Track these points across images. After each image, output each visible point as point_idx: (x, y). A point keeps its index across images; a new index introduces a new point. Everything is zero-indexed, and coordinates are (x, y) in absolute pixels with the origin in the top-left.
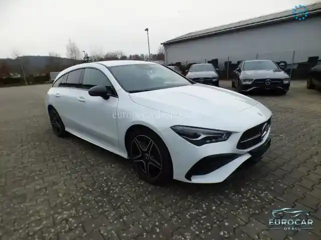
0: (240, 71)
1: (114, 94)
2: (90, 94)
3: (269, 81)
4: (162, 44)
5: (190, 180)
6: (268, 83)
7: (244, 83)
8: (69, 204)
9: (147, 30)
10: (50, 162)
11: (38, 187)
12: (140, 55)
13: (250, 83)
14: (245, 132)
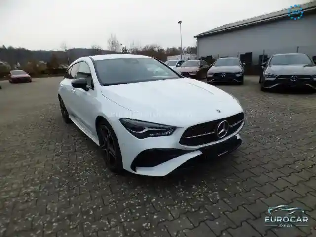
0: (265, 66)
3: (295, 77)
4: (194, 37)
5: (135, 171)
6: (294, 80)
7: (267, 79)
8: (38, 181)
9: (180, 22)
10: (45, 144)
11: (24, 164)
12: (177, 48)
13: (273, 79)
14: (189, 128)
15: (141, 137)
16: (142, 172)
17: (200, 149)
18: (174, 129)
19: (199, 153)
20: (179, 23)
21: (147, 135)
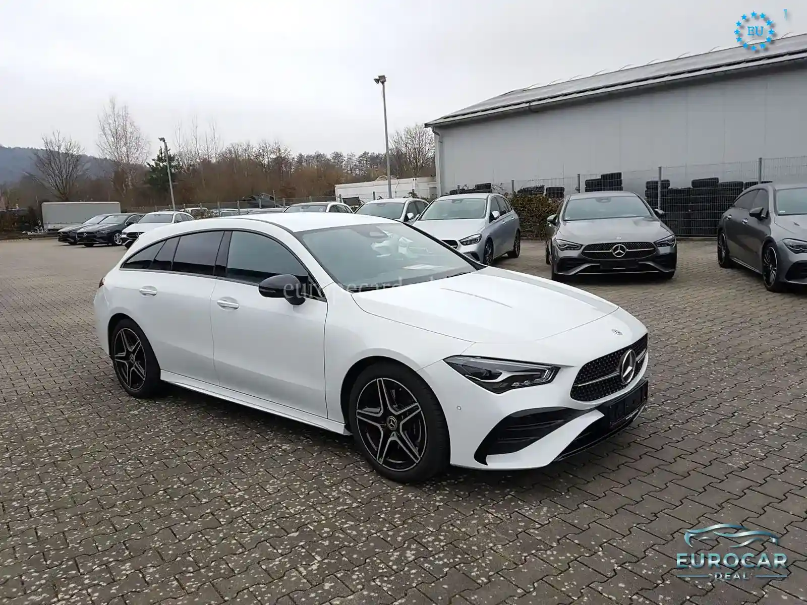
1: (317, 293)
2: (261, 292)
5: (485, 463)
14: (583, 367)
15: (499, 389)
16: (497, 462)
17: (599, 408)
18: (555, 370)
19: (597, 416)
20: (377, 81)
21: (508, 385)
